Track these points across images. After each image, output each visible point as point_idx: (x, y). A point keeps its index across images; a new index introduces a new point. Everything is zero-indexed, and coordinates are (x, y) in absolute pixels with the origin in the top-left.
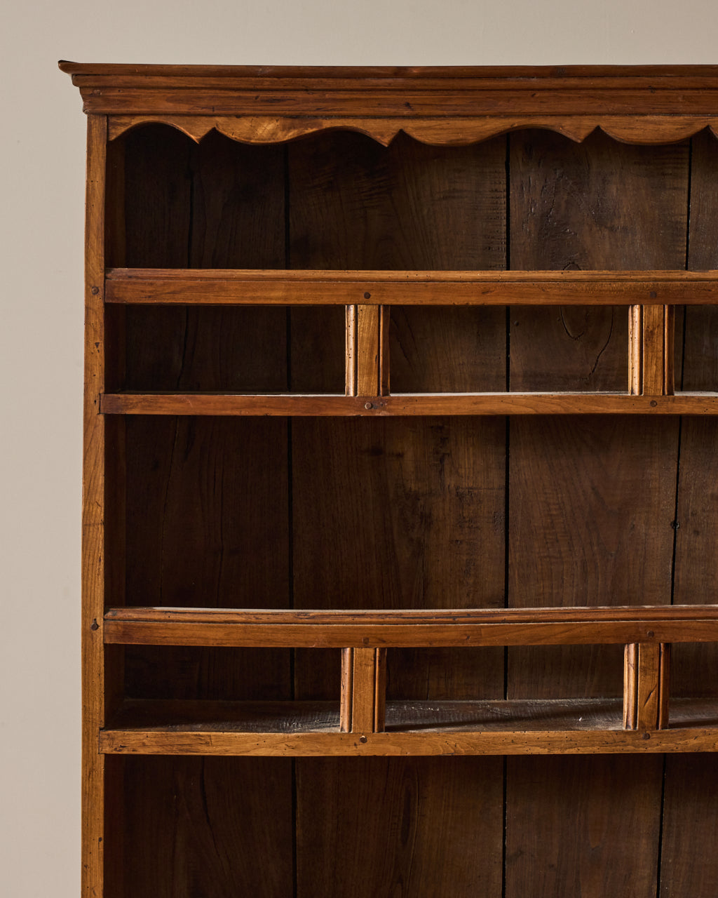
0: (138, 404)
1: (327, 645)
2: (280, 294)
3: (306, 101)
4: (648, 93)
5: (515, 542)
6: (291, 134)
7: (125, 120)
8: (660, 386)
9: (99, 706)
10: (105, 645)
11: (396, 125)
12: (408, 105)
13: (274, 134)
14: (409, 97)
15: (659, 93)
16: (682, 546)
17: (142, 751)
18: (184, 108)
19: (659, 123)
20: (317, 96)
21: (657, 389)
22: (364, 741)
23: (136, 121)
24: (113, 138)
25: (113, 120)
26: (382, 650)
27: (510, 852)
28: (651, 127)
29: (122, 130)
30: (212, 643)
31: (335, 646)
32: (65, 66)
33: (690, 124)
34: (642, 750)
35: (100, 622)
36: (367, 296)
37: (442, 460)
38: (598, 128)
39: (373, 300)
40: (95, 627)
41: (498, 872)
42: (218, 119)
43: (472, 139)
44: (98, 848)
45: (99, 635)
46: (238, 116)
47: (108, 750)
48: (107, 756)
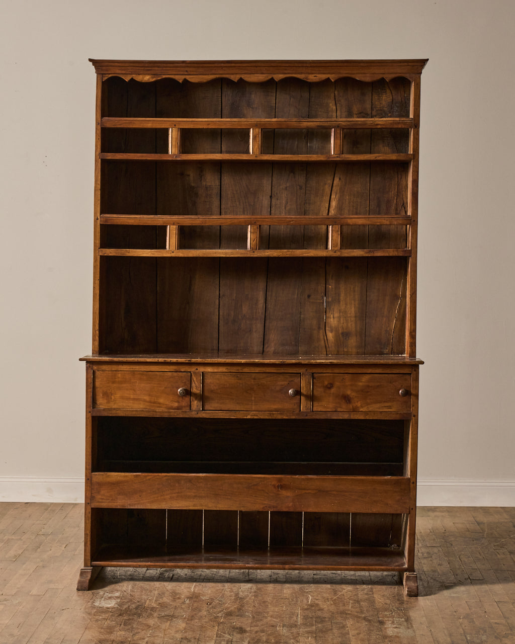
0: (110, 156)
1: (162, 225)
2: (150, 125)
3: (158, 70)
4: (255, 68)
6: (154, 79)
7: (107, 75)
8: (258, 152)
9: (98, 242)
10: (101, 224)
11: (184, 77)
12: (187, 71)
13: (149, 79)
14: (186, 69)
15: (258, 68)
16: (273, 203)
17: (110, 255)
18: (124, 72)
19: (258, 76)
20: (161, 69)
21: (257, 152)
22: (173, 252)
23: (110, 76)
24: (104, 80)
25: (104, 75)
26: (178, 226)
27: (221, 295)
28: (257, 78)
29: (107, 78)
30: (130, 224)
31: (165, 225)
32: (90, 60)
33: (268, 77)
34: (252, 256)
35: (99, 218)
36: (175, 125)
37: (201, 177)
38: (241, 78)
39: (177, 127)
40: (98, 219)
42: (133, 75)
43: (205, 81)
44: (98, 282)
45: (99, 221)
46: (139, 74)
47: (101, 254)
48: (101, 256)
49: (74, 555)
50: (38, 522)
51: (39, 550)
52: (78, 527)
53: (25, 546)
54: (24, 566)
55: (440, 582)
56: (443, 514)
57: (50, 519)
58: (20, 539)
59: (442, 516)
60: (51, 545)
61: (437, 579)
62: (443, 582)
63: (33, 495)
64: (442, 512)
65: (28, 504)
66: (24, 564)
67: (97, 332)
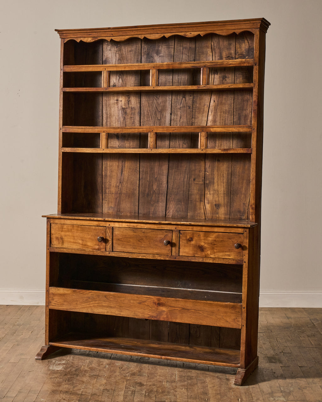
0: (68, 90)
1: (97, 132)
2: (91, 69)
3: (95, 34)
4: (153, 30)
5: (142, 117)
6: (94, 40)
7: (67, 39)
8: (155, 84)
9: (61, 143)
10: (63, 132)
11: (111, 38)
13: (91, 40)
14: (113, 33)
15: (155, 30)
16: (172, 118)
17: (68, 151)
18: (76, 37)
19: (155, 35)
20: (97, 33)
22: (104, 150)
23: (69, 39)
24: (65, 42)
25: (65, 39)
26: (107, 133)
28: (154, 36)
29: (67, 41)
30: (79, 132)
31: (99, 132)
32: (56, 30)
33: (161, 35)
34: (151, 152)
35: (62, 128)
36: (105, 69)
37: (129, 102)
38: (145, 37)
39: (106, 70)
40: (61, 129)
41: (138, 182)
42: (81, 38)
43: (123, 40)
44: (61, 168)
45: (61, 131)
46: (85, 38)
47: (63, 151)
48: (62, 152)
49: (37, 337)
50: (14, 317)
51: (15, 335)
52: (39, 320)
53: (6, 332)
54: (6, 344)
55: (264, 354)
56: (266, 312)
57: (22, 315)
58: (3, 328)
59: (266, 314)
60: (22, 331)
61: (262, 352)
62: (266, 355)
63: (11, 301)
64: (266, 311)
65: (8, 306)
66: (6, 343)
67: (61, 200)
